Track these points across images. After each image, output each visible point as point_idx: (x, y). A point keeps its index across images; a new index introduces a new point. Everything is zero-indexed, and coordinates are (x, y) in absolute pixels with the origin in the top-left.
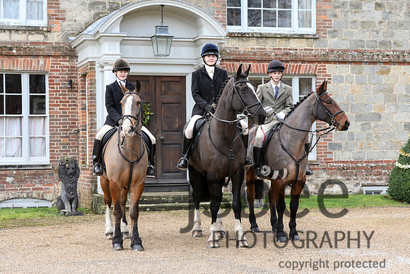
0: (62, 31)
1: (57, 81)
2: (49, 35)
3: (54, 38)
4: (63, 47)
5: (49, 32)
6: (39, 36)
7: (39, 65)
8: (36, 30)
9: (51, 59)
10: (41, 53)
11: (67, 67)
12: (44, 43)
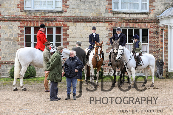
0: (154, 13)
1: (152, 31)
2: (149, 15)
3: (151, 16)
4: (154, 19)
5: (150, 14)
6: (146, 15)
7: (146, 26)
8: (145, 13)
9: (150, 23)
10: (147, 21)
11: (156, 26)
12: (148, 18)
